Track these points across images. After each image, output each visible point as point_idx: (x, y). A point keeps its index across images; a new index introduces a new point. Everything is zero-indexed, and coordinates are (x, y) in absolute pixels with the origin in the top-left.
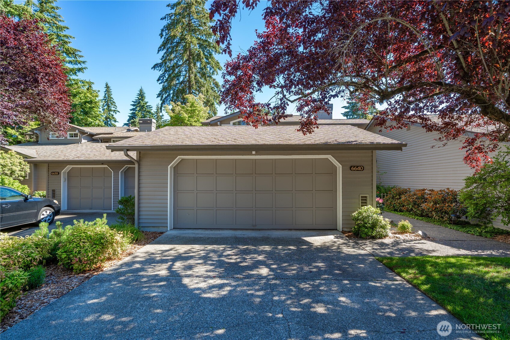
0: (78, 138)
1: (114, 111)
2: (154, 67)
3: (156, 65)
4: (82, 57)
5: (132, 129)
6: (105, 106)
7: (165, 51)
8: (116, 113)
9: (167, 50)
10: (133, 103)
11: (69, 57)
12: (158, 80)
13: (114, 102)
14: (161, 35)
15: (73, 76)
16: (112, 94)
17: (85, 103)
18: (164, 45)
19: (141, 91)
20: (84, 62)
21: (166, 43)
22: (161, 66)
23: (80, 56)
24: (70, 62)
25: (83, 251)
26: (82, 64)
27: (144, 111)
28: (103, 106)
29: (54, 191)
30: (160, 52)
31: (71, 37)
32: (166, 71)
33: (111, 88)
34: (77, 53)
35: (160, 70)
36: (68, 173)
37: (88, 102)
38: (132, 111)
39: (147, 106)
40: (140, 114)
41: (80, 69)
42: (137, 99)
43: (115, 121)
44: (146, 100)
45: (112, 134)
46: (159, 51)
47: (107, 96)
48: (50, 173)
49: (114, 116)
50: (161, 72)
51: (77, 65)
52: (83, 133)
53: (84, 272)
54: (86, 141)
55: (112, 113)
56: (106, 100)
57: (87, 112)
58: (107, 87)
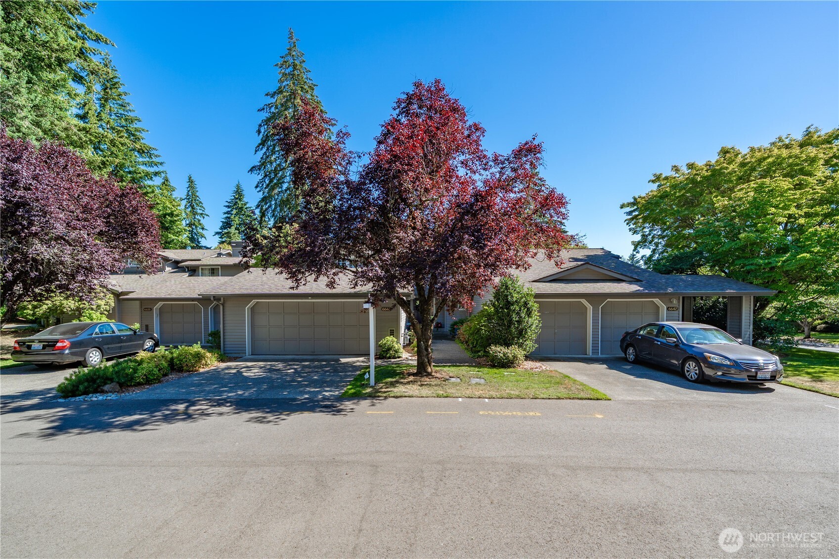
0: (162, 265)
1: (202, 214)
2: (252, 170)
3: (254, 167)
4: (159, 156)
5: (224, 253)
6: (188, 208)
7: (264, 150)
8: (204, 217)
9: (268, 149)
10: (227, 204)
11: (142, 157)
12: (256, 187)
13: (200, 202)
14: (259, 132)
15: (148, 181)
16: (197, 191)
17: (165, 215)
18: (263, 143)
19: (238, 187)
20: (161, 164)
21: (265, 141)
22: (260, 169)
23: (156, 156)
24: (144, 164)
25: (188, 360)
26: (160, 166)
27: (243, 215)
28: (186, 208)
29: (147, 326)
30: (258, 152)
31: (143, 130)
32: (266, 176)
33: (195, 183)
34: (152, 152)
35: (259, 174)
36: (160, 309)
37: (169, 215)
38: (226, 215)
39: (246, 208)
40: (237, 219)
41: (156, 173)
42: (233, 198)
43: (203, 229)
44: (245, 200)
45: (200, 260)
46: (256, 151)
47: (190, 194)
48: (143, 309)
49: (201, 222)
50: (260, 177)
51: (153, 167)
52: (166, 259)
53: (190, 371)
54: (170, 269)
55: (198, 217)
56: (189, 199)
57: (167, 227)
58: (191, 181)
